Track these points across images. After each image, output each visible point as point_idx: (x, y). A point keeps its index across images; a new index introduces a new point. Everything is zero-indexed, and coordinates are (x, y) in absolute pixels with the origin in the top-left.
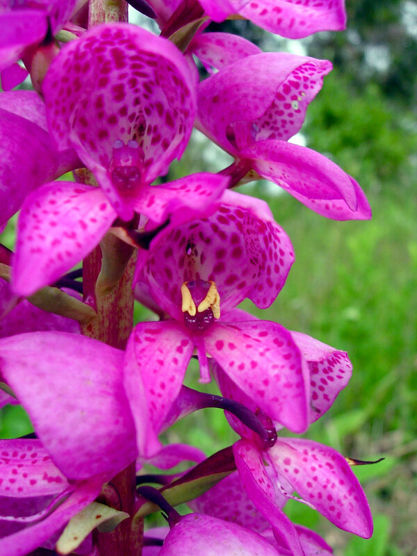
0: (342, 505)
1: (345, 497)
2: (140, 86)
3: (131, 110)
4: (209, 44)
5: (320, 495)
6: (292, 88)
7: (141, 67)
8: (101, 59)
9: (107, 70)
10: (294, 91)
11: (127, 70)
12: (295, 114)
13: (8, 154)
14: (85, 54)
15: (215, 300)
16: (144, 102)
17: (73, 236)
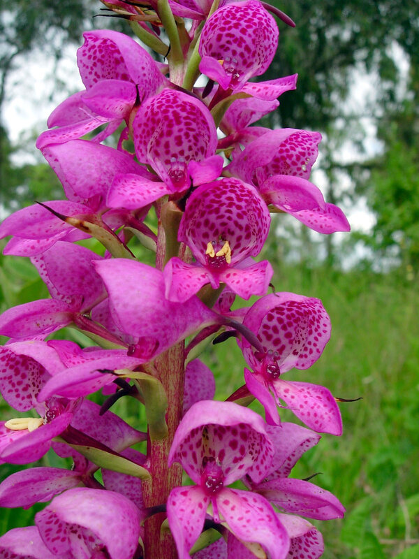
0: (323, 419)
1: (326, 413)
2: (191, 138)
3: (187, 153)
4: (249, 135)
5: (309, 414)
6: (301, 157)
7: (190, 124)
8: (166, 118)
9: (170, 126)
10: (303, 159)
11: (182, 126)
12: (304, 173)
13: (114, 166)
14: (157, 113)
15: (228, 251)
16: (195, 148)
17: (142, 194)
